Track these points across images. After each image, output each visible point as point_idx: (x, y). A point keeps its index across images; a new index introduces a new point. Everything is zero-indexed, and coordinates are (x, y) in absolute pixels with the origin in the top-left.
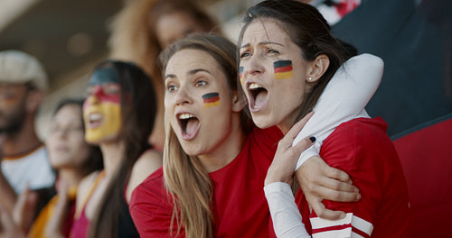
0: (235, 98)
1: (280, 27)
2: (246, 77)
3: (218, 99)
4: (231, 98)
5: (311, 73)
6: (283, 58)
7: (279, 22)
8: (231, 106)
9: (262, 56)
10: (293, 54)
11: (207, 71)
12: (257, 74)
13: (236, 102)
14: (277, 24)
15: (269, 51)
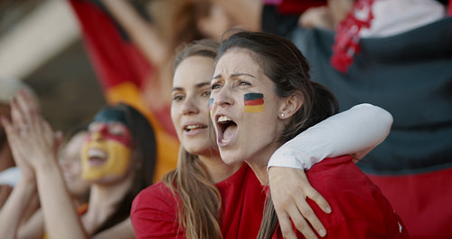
2: (215, 108)
5: (284, 110)
6: (254, 90)
7: (254, 53)
9: (233, 88)
10: (265, 87)
12: (227, 106)
14: (250, 55)
15: (241, 83)
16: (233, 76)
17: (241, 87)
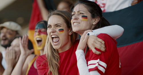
0: (69, 31)
1: (85, 6)
3: (63, 31)
4: (68, 31)
6: (85, 15)
7: (85, 5)
8: (68, 33)
9: (78, 15)
10: (89, 15)
11: (60, 24)
13: (70, 32)
14: (84, 5)
15: (81, 13)
16: (78, 11)
17: (81, 15)
